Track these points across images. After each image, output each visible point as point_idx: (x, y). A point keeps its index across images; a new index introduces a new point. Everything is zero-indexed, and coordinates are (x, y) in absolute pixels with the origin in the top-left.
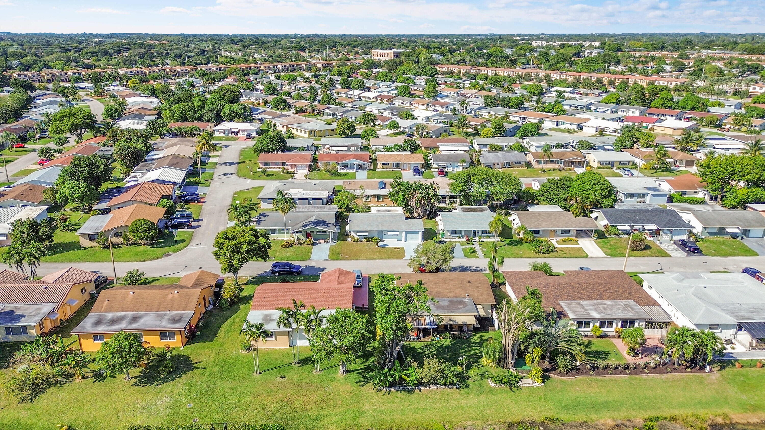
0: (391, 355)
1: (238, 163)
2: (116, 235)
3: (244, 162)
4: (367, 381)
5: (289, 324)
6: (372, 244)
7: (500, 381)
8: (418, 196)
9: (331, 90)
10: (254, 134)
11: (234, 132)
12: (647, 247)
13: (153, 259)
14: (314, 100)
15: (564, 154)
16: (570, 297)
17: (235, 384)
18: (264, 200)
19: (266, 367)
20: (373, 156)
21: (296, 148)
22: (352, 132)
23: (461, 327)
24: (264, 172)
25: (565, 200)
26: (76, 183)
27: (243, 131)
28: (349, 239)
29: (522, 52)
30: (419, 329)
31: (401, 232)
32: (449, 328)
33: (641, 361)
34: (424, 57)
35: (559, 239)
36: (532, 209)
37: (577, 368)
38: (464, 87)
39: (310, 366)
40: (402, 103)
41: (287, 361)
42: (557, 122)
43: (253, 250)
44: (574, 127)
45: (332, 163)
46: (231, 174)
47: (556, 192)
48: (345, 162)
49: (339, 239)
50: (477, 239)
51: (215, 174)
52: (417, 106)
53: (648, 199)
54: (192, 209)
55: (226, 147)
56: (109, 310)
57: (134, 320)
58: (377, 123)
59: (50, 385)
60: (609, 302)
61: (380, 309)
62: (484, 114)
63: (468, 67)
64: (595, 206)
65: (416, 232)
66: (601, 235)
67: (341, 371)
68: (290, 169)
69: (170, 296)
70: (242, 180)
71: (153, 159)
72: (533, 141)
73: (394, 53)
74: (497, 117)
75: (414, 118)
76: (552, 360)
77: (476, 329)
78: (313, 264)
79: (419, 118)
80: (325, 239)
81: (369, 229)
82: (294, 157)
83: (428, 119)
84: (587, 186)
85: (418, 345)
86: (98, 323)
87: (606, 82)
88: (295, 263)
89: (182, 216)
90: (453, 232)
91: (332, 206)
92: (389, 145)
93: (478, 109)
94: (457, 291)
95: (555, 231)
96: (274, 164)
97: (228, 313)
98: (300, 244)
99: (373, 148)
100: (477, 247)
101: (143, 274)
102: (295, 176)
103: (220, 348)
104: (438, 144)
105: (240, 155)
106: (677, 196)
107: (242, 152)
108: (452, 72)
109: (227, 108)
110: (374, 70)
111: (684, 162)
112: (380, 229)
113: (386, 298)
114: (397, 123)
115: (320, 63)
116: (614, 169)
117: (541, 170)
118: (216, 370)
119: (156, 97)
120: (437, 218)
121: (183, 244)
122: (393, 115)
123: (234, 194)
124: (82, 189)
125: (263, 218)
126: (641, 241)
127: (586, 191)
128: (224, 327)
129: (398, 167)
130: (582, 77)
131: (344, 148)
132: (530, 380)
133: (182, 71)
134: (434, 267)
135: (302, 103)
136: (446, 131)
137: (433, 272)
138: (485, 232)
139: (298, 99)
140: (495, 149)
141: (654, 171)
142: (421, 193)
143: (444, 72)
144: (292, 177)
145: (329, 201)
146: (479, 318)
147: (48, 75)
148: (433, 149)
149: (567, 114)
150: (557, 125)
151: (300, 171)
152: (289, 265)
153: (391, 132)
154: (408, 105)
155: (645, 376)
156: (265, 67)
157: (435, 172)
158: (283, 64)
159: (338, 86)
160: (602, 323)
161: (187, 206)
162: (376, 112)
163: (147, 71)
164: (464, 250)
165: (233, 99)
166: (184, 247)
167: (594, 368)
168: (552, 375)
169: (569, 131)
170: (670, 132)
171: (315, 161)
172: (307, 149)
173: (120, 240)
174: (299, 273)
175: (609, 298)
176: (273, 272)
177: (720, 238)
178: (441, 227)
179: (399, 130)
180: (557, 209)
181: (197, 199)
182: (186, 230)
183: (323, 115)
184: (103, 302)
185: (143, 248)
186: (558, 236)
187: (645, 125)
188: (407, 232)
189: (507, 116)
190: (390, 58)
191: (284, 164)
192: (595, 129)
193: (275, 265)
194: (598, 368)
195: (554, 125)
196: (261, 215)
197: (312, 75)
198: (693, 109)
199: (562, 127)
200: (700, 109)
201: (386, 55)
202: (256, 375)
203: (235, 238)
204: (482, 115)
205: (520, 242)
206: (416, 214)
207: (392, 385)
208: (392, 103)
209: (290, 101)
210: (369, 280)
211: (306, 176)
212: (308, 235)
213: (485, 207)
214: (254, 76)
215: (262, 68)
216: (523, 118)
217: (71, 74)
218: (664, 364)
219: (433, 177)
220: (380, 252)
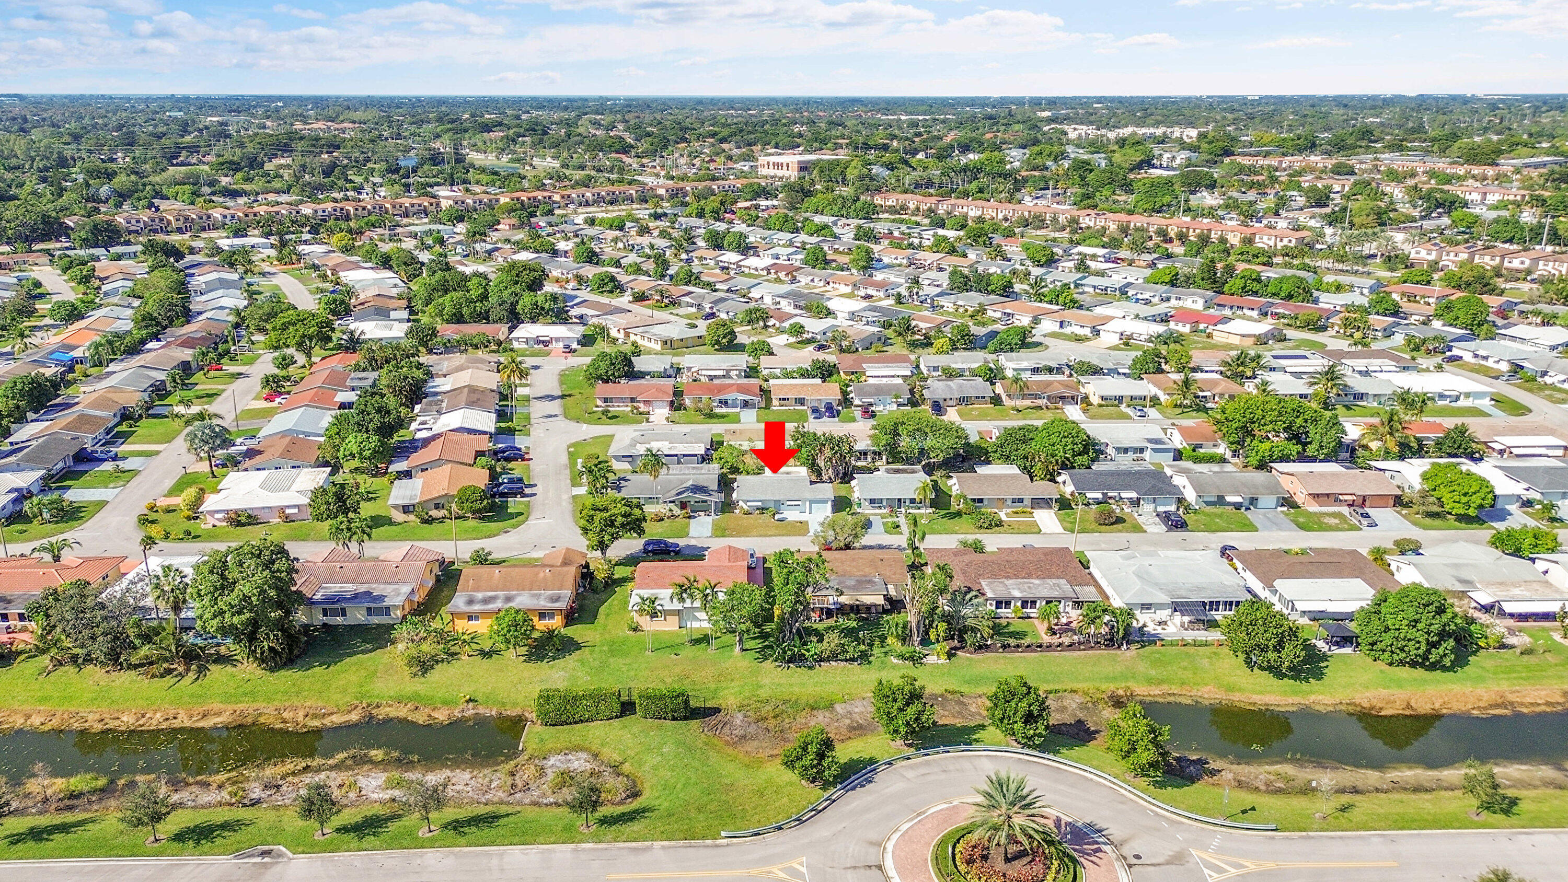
0: (791, 632)
1: (563, 397)
2: (437, 507)
3: (570, 395)
4: (766, 658)
5: (682, 600)
6: (767, 516)
7: (903, 658)
8: (828, 453)
9: (687, 252)
10: (574, 346)
11: (543, 342)
12: (1120, 520)
13: (489, 537)
14: (663, 276)
15: (1049, 384)
16: (994, 576)
17: (628, 661)
18: (617, 458)
19: (657, 646)
20: (765, 385)
21: (649, 373)
22: (731, 341)
23: (868, 608)
24: (605, 412)
25: (1026, 458)
26: (365, 436)
27: (558, 340)
28: (737, 511)
29: (1039, 161)
30: (822, 609)
31: (806, 500)
32: (855, 609)
33: (1055, 640)
34: (856, 172)
35: (1009, 510)
36: (982, 470)
37: (987, 647)
38: (920, 247)
39: (703, 645)
40: (812, 280)
41: (679, 641)
42: (1061, 323)
43: (628, 523)
44: (1087, 331)
45: (705, 398)
46: (556, 416)
47: (1015, 447)
48: (723, 397)
49: (723, 511)
50: (903, 510)
51: (532, 416)
52: (836, 286)
53: (1147, 455)
54: (517, 469)
55: (536, 368)
56: (478, 589)
57: (508, 599)
58: (770, 324)
59: (437, 662)
60: (1037, 582)
61: (777, 581)
62: (946, 304)
63: (933, 200)
64: (1064, 466)
65: (825, 502)
66: (1064, 504)
67: (738, 648)
68: (642, 407)
69: (542, 575)
70: (573, 425)
71: (436, 394)
72: (1011, 360)
73: (799, 162)
74: (966, 311)
75: (829, 313)
76: (962, 640)
77: (886, 612)
78: (693, 542)
79: (839, 315)
80: (706, 511)
81: (762, 498)
82: (648, 388)
83: (853, 316)
84: (1054, 439)
85: (820, 626)
86: (471, 602)
87: (1172, 234)
88: (671, 540)
89: (511, 481)
90: (872, 501)
91: (711, 466)
92: (790, 367)
93: (938, 295)
94: (867, 570)
95: (1004, 500)
96: (619, 399)
97: (604, 596)
98: (673, 517)
99: (765, 372)
100: (902, 520)
101: (489, 554)
102: (652, 418)
103: (604, 629)
104: (864, 366)
105: (561, 383)
106: (1188, 451)
107: (563, 377)
108: (904, 208)
109: (527, 300)
110: (763, 203)
111: (1227, 396)
112: (777, 498)
113: (785, 570)
114: (802, 327)
115: (662, 187)
116: (1123, 407)
117: (1013, 409)
118: (605, 648)
119: (391, 268)
120: (853, 483)
121: (520, 518)
122: (796, 307)
123: (569, 447)
124: (373, 445)
125: (623, 483)
126: (1111, 513)
127: (1053, 445)
128: (602, 610)
129: (802, 404)
130: (1132, 225)
131: (721, 373)
132: (935, 657)
133: (412, 206)
134: (842, 544)
135: (643, 283)
136: (879, 339)
137: (841, 549)
138: (913, 501)
139: (634, 273)
140: (950, 374)
141: (1180, 411)
142: (832, 449)
143: (890, 207)
144: (648, 421)
145: (705, 459)
146: (887, 598)
147: (178, 220)
148: (857, 374)
149: (1080, 307)
150: (1061, 326)
151: (657, 411)
152: (666, 543)
153: (793, 340)
154: (822, 284)
155: (1057, 654)
156: (563, 197)
157: (858, 413)
158: (594, 191)
159: (701, 243)
160: (1024, 604)
161: (510, 465)
162: (768, 300)
163: (351, 209)
164: (884, 524)
165: (534, 282)
166: (524, 522)
167: (1005, 647)
168: (959, 653)
169: (1079, 339)
170: (1236, 340)
171: (678, 393)
172: (664, 375)
173: (442, 513)
174: (677, 553)
175: (1038, 578)
176: (645, 551)
177: (1219, 510)
178: (856, 495)
179: (805, 336)
180: (1014, 470)
181: (519, 456)
182: (519, 498)
183: (680, 305)
184: (468, 581)
185: (472, 523)
186: (1009, 507)
187: (1202, 326)
188: (811, 502)
189: (982, 310)
190: (793, 174)
191: (633, 400)
192: (1118, 336)
193: (648, 543)
194: (1009, 646)
195: (1056, 328)
196: (620, 479)
197: (650, 215)
198: (1290, 297)
199: (1068, 330)
200: (1301, 298)
201: (785, 167)
202: (648, 653)
203: (606, 509)
204: (942, 307)
205: (959, 514)
206: (825, 477)
207: (790, 661)
208: (794, 280)
209: (623, 278)
210: (765, 560)
211: (667, 419)
212: (683, 505)
213: (919, 467)
214: (546, 218)
215: (557, 198)
216: (1009, 314)
217: (218, 216)
218: (1080, 643)
219: (854, 420)
220: (777, 527)
